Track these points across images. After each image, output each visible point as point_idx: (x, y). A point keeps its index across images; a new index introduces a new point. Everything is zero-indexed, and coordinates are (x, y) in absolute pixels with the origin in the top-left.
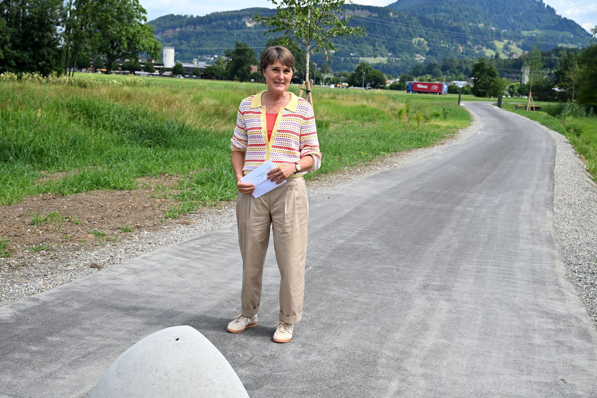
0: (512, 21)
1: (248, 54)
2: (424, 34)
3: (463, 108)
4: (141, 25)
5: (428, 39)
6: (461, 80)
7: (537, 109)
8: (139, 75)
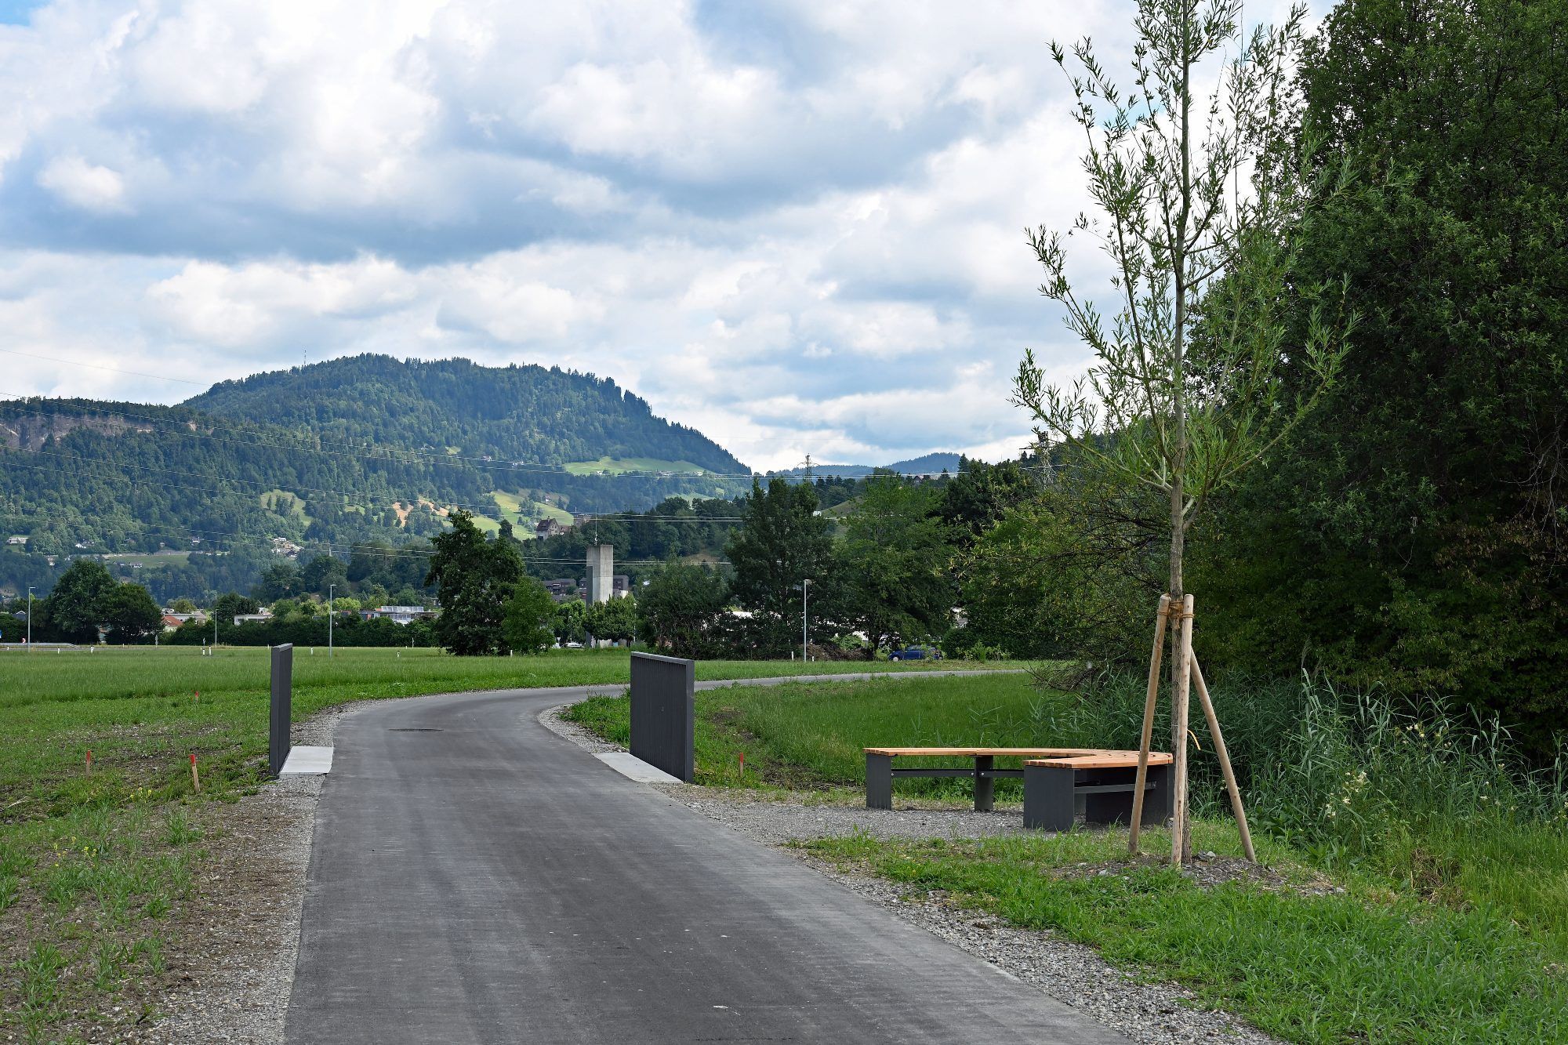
0: (537, 437)
2: (294, 480)
5: (307, 493)
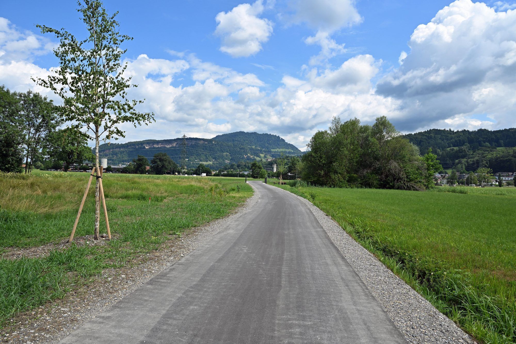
0: (267, 145)
1: (144, 161)
2: (229, 151)
3: (248, 185)
4: (85, 147)
5: (231, 153)
6: (246, 171)
7: (285, 183)
8: (89, 172)
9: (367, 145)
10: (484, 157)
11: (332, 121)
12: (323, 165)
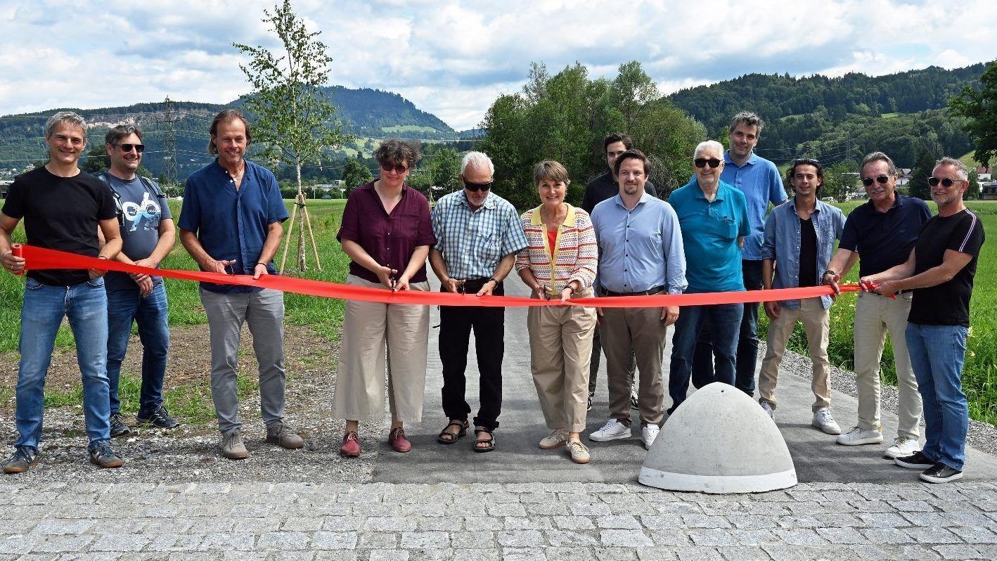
0: (371, 117)
9: (603, 123)
10: (856, 136)
11: (529, 73)
12: (515, 168)
